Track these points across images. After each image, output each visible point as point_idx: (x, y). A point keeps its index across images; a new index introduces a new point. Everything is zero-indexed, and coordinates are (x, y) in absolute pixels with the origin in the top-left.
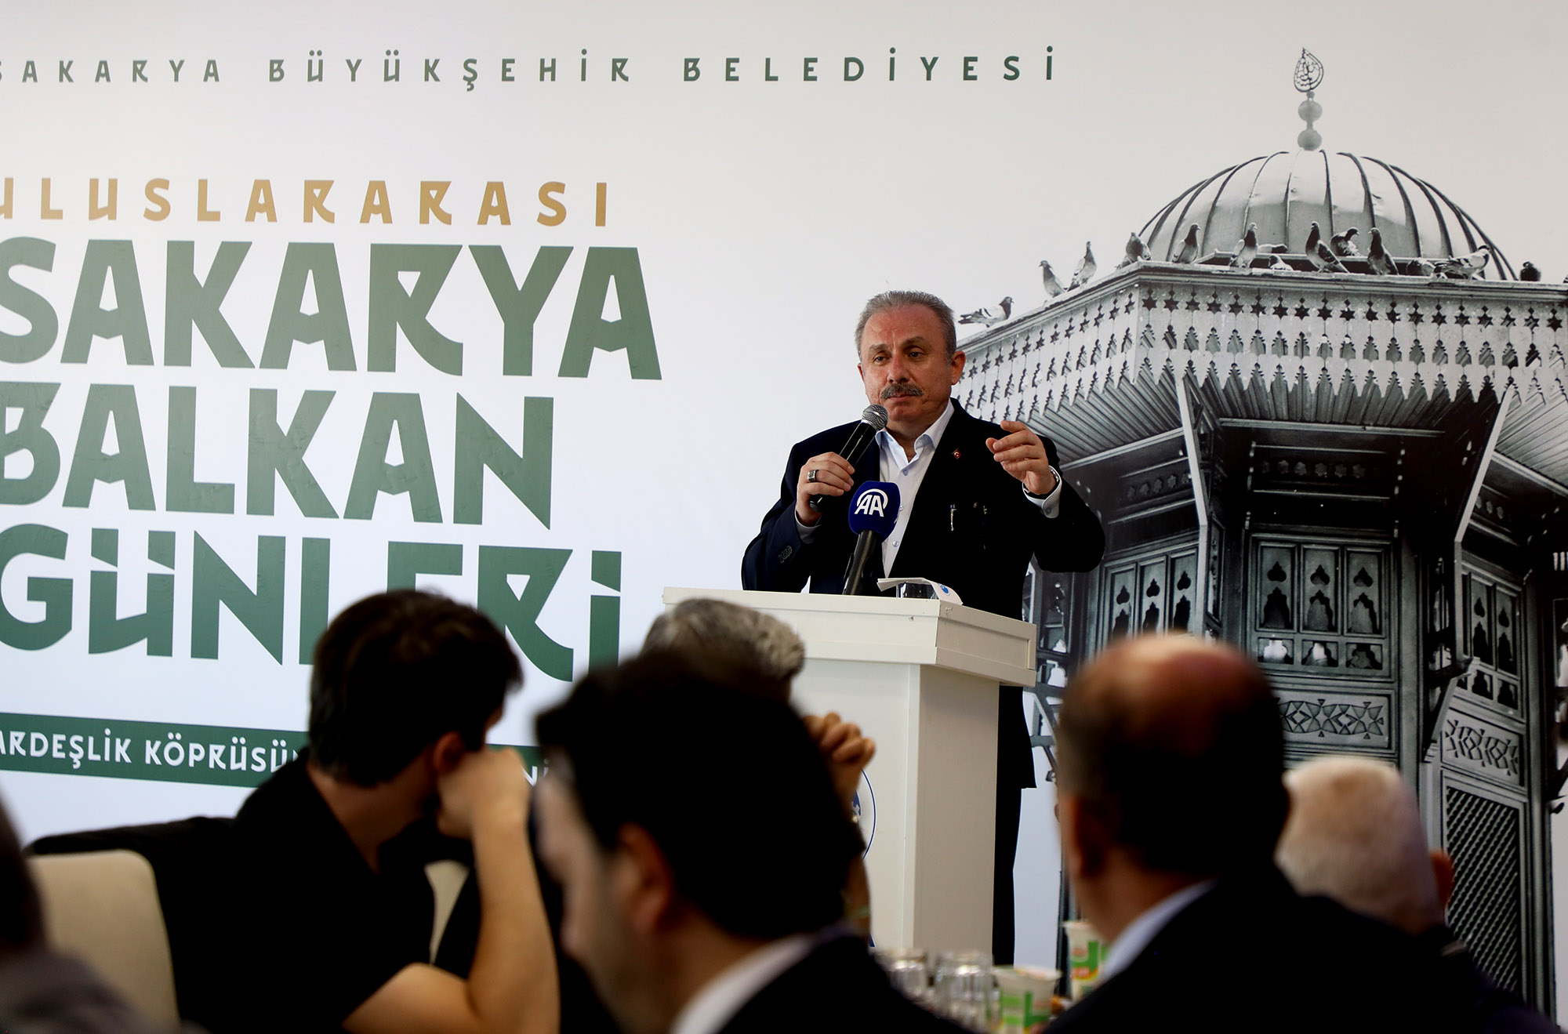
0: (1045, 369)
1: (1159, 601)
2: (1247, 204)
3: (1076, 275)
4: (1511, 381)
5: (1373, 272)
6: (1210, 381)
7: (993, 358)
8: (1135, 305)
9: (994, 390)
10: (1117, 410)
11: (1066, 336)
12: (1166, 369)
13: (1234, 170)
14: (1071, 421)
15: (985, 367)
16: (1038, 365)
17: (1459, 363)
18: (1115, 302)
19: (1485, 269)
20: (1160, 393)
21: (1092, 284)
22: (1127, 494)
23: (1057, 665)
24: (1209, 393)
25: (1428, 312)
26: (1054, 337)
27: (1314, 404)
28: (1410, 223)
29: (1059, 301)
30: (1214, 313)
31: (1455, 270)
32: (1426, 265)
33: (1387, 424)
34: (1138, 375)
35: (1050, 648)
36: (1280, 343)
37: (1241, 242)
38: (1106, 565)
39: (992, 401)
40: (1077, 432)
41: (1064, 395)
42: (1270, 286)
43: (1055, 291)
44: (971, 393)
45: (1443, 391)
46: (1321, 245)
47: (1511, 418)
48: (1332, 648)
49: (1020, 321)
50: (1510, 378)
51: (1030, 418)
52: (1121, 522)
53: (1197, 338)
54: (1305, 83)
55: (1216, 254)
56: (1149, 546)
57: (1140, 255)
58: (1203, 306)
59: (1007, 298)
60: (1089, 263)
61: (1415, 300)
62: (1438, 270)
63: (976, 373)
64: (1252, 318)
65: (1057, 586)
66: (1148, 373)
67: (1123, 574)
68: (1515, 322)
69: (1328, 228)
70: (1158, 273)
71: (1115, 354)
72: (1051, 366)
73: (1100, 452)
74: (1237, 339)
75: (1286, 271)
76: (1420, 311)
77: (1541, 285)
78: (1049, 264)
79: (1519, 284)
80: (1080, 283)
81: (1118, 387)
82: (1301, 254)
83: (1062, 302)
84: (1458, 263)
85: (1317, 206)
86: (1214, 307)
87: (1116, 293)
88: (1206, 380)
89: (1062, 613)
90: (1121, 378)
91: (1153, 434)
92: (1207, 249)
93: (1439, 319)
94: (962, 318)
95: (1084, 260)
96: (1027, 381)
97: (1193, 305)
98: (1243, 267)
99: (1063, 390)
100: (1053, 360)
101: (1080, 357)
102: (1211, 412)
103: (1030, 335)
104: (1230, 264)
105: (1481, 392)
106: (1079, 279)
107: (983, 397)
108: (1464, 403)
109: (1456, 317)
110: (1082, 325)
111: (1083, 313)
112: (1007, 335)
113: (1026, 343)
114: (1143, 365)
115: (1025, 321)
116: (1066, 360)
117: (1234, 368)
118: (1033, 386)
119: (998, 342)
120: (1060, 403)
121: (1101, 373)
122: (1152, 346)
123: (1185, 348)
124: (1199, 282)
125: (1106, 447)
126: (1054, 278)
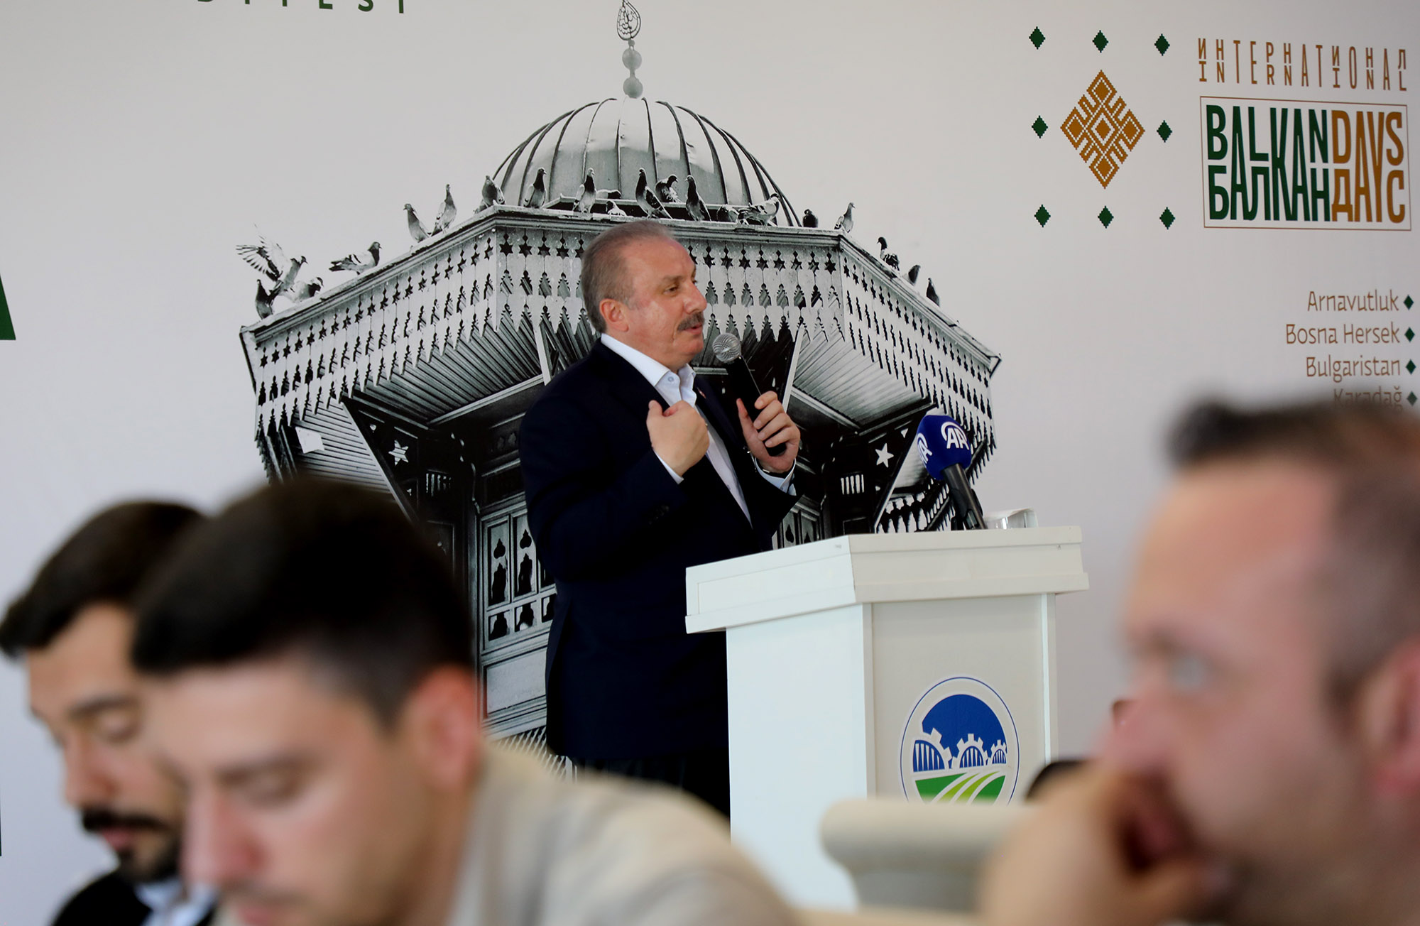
0: (415, 319)
2: (585, 149)
3: (438, 219)
4: (801, 320)
5: (691, 218)
6: (563, 327)
7: (365, 307)
8: (494, 251)
9: (368, 341)
10: (483, 358)
11: (432, 283)
12: (524, 316)
13: (572, 114)
14: (443, 372)
15: (358, 317)
16: (409, 314)
17: (762, 304)
18: (476, 247)
19: (776, 216)
20: (521, 339)
21: (453, 229)
22: (497, 445)
24: (563, 339)
25: (735, 257)
26: (422, 284)
28: (717, 171)
29: (424, 246)
30: (563, 258)
31: (753, 216)
32: (732, 211)
33: (710, 364)
34: (500, 322)
37: (582, 188)
38: (483, 519)
39: (367, 353)
40: (449, 383)
41: (434, 345)
43: (419, 236)
44: (346, 345)
45: (752, 331)
46: (648, 191)
47: (803, 355)
49: (389, 267)
50: (801, 317)
51: (404, 370)
52: (494, 474)
53: (550, 284)
54: (626, 31)
57: (496, 199)
58: (553, 251)
59: (375, 243)
60: (450, 207)
61: (725, 245)
62: (741, 216)
63: (349, 323)
66: (509, 319)
67: (498, 528)
68: (802, 265)
69: (652, 175)
70: (512, 218)
71: (478, 301)
72: (421, 314)
73: (470, 402)
76: (729, 256)
77: (819, 231)
78: (412, 208)
79: (802, 230)
80: (443, 227)
81: (483, 335)
82: (631, 200)
83: (428, 248)
84: (755, 210)
85: (643, 153)
86: (563, 252)
87: (476, 238)
88: (560, 325)
90: (485, 326)
91: (516, 382)
92: (553, 194)
93: (745, 263)
94: (333, 265)
95: (445, 204)
96: (399, 331)
97: (544, 250)
98: (585, 212)
99: (433, 340)
100: (422, 308)
101: (447, 304)
102: (566, 358)
103: (399, 283)
104: (574, 209)
105: (780, 332)
106: (441, 224)
107: (358, 349)
108: (768, 342)
109: (757, 261)
110: (447, 271)
111: (447, 259)
112: (377, 283)
113: (396, 290)
114: (504, 312)
115: (394, 268)
116: (434, 308)
117: (583, 314)
118: (405, 336)
119: (369, 291)
120: (431, 353)
121: (467, 321)
122: (511, 293)
123: (540, 294)
124: (548, 227)
125: (476, 397)
126: (418, 222)
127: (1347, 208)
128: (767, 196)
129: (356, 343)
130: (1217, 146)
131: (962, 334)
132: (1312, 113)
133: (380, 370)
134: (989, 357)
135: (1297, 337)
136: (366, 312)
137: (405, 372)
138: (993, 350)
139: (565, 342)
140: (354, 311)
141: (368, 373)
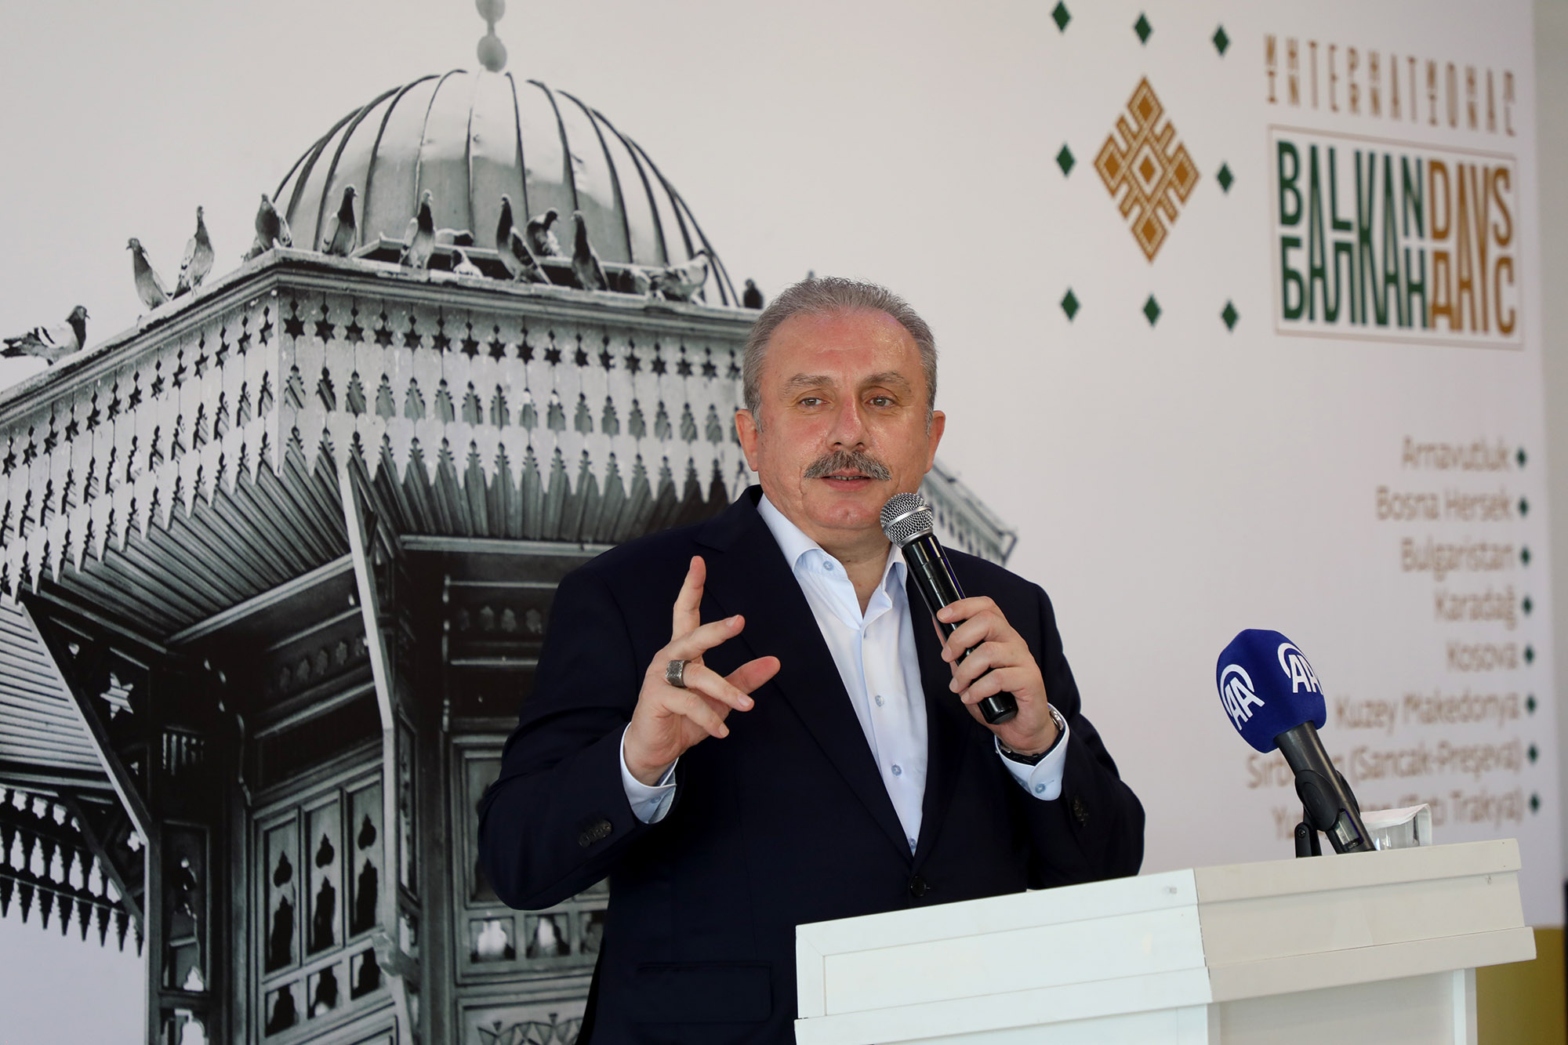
0: (145, 449)
1: (334, 872)
2: (418, 156)
3: (184, 268)
5: (578, 285)
6: (385, 468)
7: (61, 426)
8: (275, 330)
9: (66, 489)
10: (257, 523)
11: (174, 384)
12: (323, 448)
13: (397, 93)
14: (191, 547)
15: (50, 443)
16: (135, 440)
17: (684, 438)
18: (245, 322)
19: (705, 287)
20: (317, 490)
21: (208, 286)
22: (279, 680)
23: (191, 1017)
24: (384, 491)
25: (646, 354)
26: (157, 386)
27: (520, 509)
28: (618, 208)
29: (161, 317)
30: (384, 347)
31: (671, 286)
32: (639, 276)
33: (608, 539)
34: (284, 459)
35: (178, 984)
36: (472, 401)
37: (414, 224)
38: (256, 816)
39: (64, 511)
41: (176, 498)
42: (455, 302)
43: (153, 299)
44: (29, 495)
45: (669, 483)
46: (514, 235)
48: (561, 923)
49: (101, 354)
51: (127, 543)
52: (274, 733)
53: (363, 392)
55: (381, 242)
56: (315, 773)
57: (277, 237)
58: (369, 334)
59: (79, 307)
60: (202, 248)
61: (630, 333)
62: (654, 286)
63: (35, 455)
64: (435, 360)
65: (185, 864)
66: (299, 454)
67: (281, 830)
69: (522, 207)
70: (304, 272)
71: (249, 419)
72: (155, 441)
73: (236, 603)
74: (416, 395)
75: (473, 277)
76: (637, 353)
78: (142, 245)
79: (742, 313)
80: (191, 284)
81: (257, 482)
82: (489, 248)
83: (166, 320)
84: (673, 276)
85: (506, 167)
86: (384, 337)
87: (246, 306)
88: (380, 467)
89: (195, 916)
90: (260, 464)
91: (310, 568)
92: (369, 234)
93: (659, 366)
94: (7, 346)
95: (195, 241)
96: (119, 470)
97: (354, 333)
98: (419, 267)
99: (175, 489)
100: (157, 429)
101: (198, 424)
102: (389, 525)
103: (118, 382)
104: (401, 260)
105: (711, 485)
106: (189, 277)
107: (49, 503)
108: (694, 502)
109: (678, 364)
110: (197, 363)
111: (197, 342)
112: (82, 382)
113: (113, 396)
114: (291, 440)
115: (110, 355)
116: (177, 430)
117: (415, 446)
118: (128, 481)
119: (69, 394)
120: (172, 513)
121: (231, 456)
122: (301, 406)
123: (347, 410)
124: (361, 291)
125: (244, 593)
126: (151, 273)
127: (1446, 310)
128: (692, 255)
129: (46, 492)
130: (1291, 208)
131: (963, 493)
132: (1405, 162)
133: (87, 543)
134: (1000, 534)
135: (1390, 509)
136: (63, 434)
137: (129, 547)
138: (1007, 522)
139: (387, 497)
140: (42, 432)
141: (65, 547)
